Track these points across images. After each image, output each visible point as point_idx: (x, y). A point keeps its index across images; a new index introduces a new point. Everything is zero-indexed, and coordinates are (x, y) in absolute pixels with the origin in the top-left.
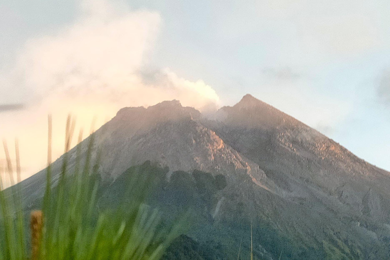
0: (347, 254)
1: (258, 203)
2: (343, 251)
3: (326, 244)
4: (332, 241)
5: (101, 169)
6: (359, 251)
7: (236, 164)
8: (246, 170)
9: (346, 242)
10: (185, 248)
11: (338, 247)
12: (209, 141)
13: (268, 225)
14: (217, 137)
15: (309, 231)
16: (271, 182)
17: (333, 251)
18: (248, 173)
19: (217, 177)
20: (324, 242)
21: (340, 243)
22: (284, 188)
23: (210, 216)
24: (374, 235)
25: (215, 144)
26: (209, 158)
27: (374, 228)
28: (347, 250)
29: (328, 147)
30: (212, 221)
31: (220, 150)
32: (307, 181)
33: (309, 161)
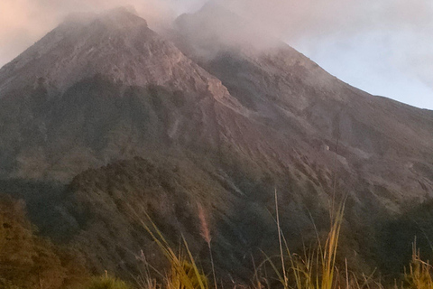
0: (314, 180)
1: (219, 123)
2: (310, 176)
3: (292, 168)
4: (299, 166)
5: (47, 82)
6: (327, 177)
7: (196, 79)
8: (208, 86)
9: (313, 166)
10: (140, 170)
11: (305, 172)
12: (167, 53)
13: (230, 147)
14: (176, 48)
15: (274, 155)
16: (235, 100)
17: (299, 176)
18: (209, 89)
19: (175, 93)
20: (289, 166)
21: (307, 167)
22: (248, 107)
23: (167, 136)
24: (344, 161)
25: (174, 56)
26: (167, 72)
27: (344, 153)
28: (314, 176)
29: (298, 62)
30: (168, 142)
31: (179, 63)
32: (274, 99)
33: (277, 78)
